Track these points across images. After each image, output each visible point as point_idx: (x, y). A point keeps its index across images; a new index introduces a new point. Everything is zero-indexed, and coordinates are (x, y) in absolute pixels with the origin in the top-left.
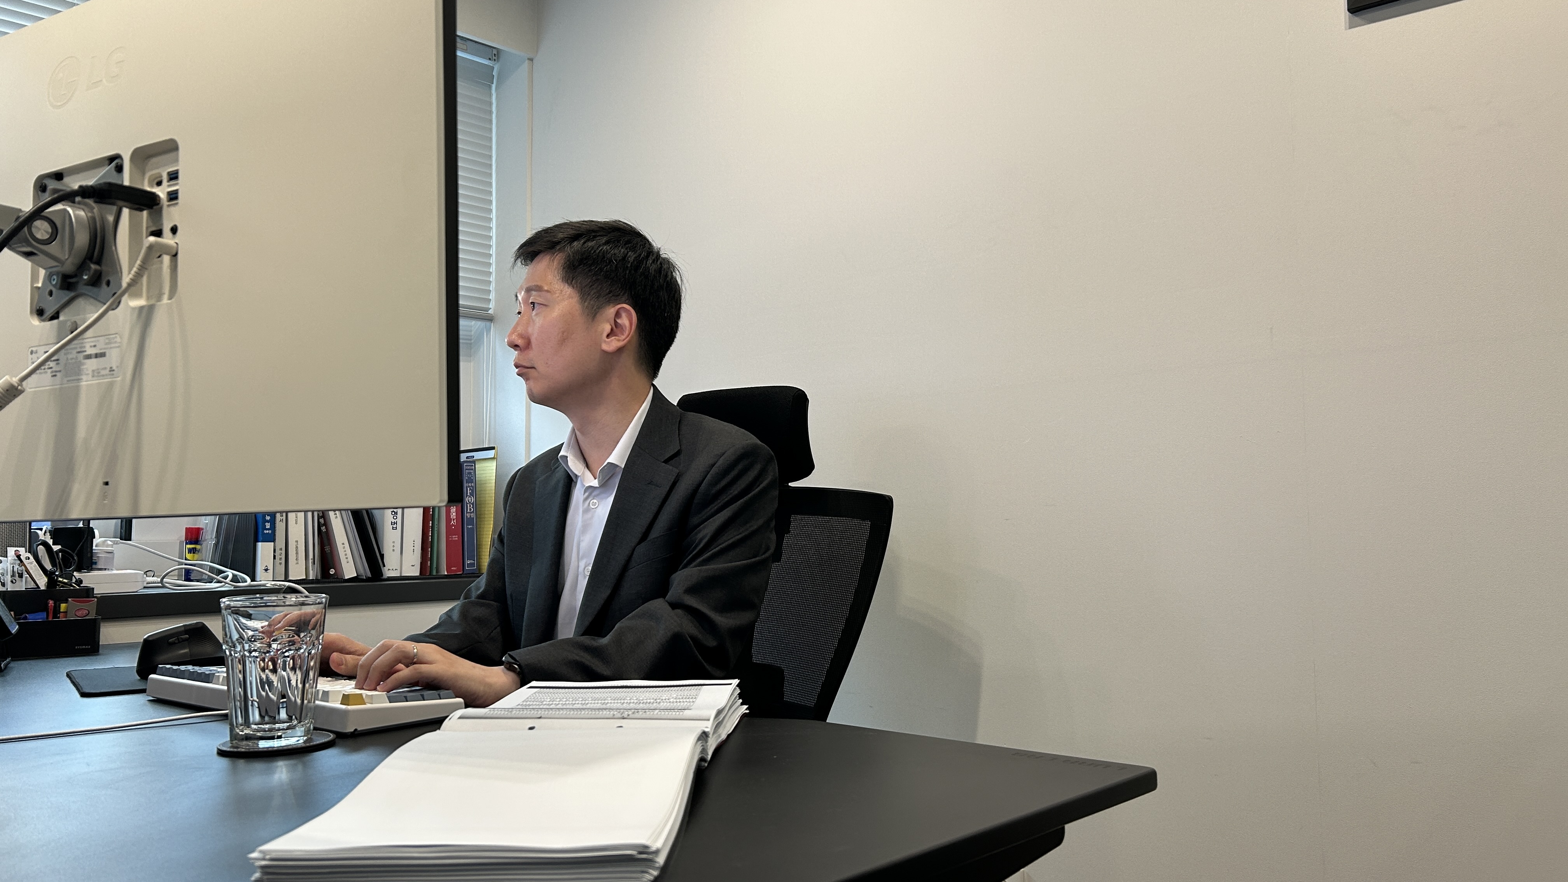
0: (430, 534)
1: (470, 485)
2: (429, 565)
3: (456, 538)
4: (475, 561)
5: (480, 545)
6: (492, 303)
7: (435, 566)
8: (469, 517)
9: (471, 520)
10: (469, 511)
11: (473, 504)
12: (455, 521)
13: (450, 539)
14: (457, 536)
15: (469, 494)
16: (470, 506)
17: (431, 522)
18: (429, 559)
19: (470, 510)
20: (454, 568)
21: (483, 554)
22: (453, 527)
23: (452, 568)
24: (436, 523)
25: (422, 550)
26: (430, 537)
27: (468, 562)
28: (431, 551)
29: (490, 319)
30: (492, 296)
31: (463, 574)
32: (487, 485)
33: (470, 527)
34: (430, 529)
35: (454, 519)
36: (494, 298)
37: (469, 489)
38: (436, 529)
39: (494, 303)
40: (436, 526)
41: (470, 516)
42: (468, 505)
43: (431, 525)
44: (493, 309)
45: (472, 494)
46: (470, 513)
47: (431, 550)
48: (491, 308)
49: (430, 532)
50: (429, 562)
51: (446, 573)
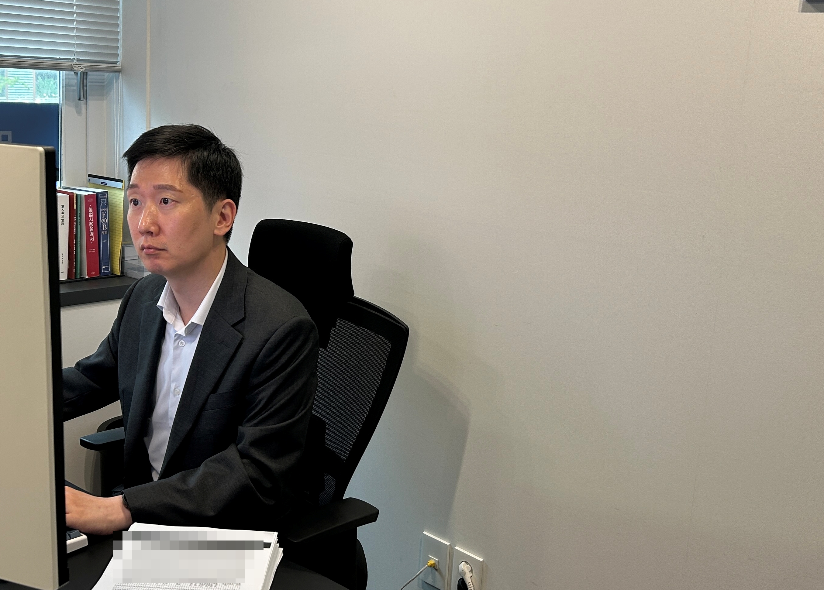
0: (75, 249)
1: (104, 210)
2: (74, 272)
3: (94, 250)
4: (108, 266)
5: (112, 253)
6: (120, 57)
7: (78, 271)
8: (103, 234)
9: (105, 237)
10: (103, 230)
11: (106, 224)
12: (93, 238)
13: (90, 252)
14: (95, 249)
15: (103, 217)
16: (104, 226)
17: (75, 240)
18: (74, 267)
19: (105, 228)
20: (93, 273)
21: (115, 260)
22: (92, 243)
23: (92, 273)
24: (79, 240)
25: (68, 259)
26: (75, 251)
27: (104, 268)
28: (75, 262)
29: (119, 71)
30: (120, 51)
31: (100, 276)
32: (117, 208)
33: (104, 241)
34: (75, 246)
35: (92, 237)
36: (121, 53)
37: (103, 212)
38: (79, 245)
39: (121, 56)
40: (79, 243)
41: (105, 233)
42: (103, 225)
43: (75, 242)
44: (120, 61)
45: (105, 217)
46: (106, 231)
47: (75, 260)
48: (119, 62)
49: (75, 247)
50: (74, 270)
51: (87, 277)
